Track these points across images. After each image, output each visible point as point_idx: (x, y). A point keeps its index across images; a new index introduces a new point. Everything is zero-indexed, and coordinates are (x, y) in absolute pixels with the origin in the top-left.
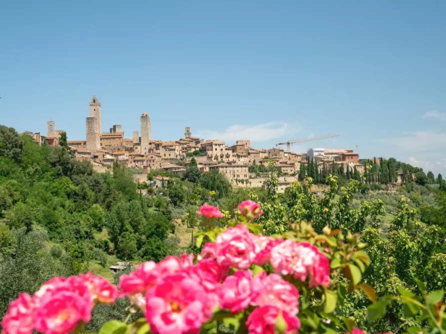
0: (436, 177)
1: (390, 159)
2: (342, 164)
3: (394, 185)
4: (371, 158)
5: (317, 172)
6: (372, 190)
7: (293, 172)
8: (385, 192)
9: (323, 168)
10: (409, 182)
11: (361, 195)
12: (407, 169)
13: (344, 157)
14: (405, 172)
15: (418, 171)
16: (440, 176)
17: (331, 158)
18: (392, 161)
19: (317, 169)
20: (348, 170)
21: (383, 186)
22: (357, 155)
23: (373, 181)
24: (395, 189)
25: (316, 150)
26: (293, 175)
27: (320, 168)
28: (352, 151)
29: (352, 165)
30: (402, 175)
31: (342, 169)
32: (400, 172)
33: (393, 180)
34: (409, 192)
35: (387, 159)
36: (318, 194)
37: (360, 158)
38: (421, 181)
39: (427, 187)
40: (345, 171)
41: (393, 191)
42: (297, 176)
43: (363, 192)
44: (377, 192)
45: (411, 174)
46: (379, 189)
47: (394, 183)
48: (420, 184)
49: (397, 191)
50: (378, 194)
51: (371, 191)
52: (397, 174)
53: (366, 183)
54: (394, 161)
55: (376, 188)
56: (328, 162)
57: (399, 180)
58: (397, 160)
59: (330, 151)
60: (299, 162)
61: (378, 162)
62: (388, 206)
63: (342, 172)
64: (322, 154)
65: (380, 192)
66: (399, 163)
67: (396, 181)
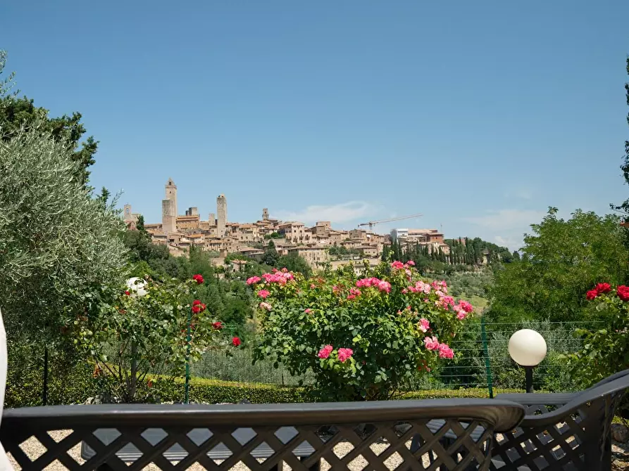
1: (476, 239)
2: (427, 245)
3: (480, 266)
4: (456, 238)
5: (401, 253)
6: (458, 271)
7: (375, 254)
8: (471, 273)
9: (407, 250)
10: (495, 262)
11: (447, 277)
12: (492, 247)
13: (428, 237)
14: (491, 253)
15: (503, 250)
17: (415, 238)
18: (477, 240)
19: (400, 250)
20: (432, 251)
21: (469, 267)
22: (441, 235)
23: (459, 262)
24: (481, 269)
25: (399, 230)
26: (376, 257)
27: (404, 249)
28: (436, 231)
29: (436, 245)
30: (487, 255)
31: (426, 249)
32: (486, 252)
33: (479, 261)
35: (473, 239)
37: (445, 238)
38: (507, 261)
40: (430, 252)
41: (479, 272)
42: (380, 258)
43: (449, 273)
44: (463, 273)
45: (496, 254)
46: (465, 271)
47: (480, 263)
49: (483, 271)
50: (464, 275)
51: (457, 273)
52: (483, 254)
53: (452, 263)
54: (480, 240)
55: (461, 269)
56: (412, 243)
57: (485, 261)
58: (483, 240)
59: (414, 232)
60: (382, 243)
61: (464, 242)
62: (474, 288)
63: (427, 254)
64: (406, 234)
65: (466, 273)
66: (485, 242)
67: (482, 262)
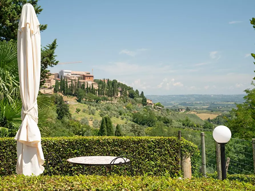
0: (140, 93)
1: (114, 80)
2: (84, 82)
3: (116, 98)
4: (102, 79)
5: (67, 87)
6: (103, 100)
7: (49, 86)
8: (110, 102)
9: (71, 85)
10: (125, 96)
11: (96, 104)
12: (124, 86)
13: (84, 77)
14: (123, 89)
15: (130, 89)
16: (142, 93)
17: (76, 77)
18: (115, 81)
19: (67, 85)
21: (110, 98)
22: (93, 76)
23: (103, 95)
24: (117, 100)
25: (65, 71)
26: (50, 88)
27: (69, 84)
28: (89, 74)
29: (90, 83)
30: (120, 91)
31: (84, 85)
32: (120, 89)
33: (116, 94)
34: (124, 103)
35: (112, 80)
36: (68, 102)
38: (132, 96)
39: (135, 100)
40: (86, 87)
41: (115, 101)
42: (53, 89)
43: (97, 102)
44: (106, 102)
45: (126, 91)
46: (107, 100)
47: (116, 96)
48: (131, 97)
49: (118, 101)
50: (106, 103)
51: (102, 101)
52: (118, 90)
53: (99, 95)
54: (116, 82)
55: (105, 99)
56: (75, 80)
57: (119, 95)
59: (75, 73)
60: (54, 79)
61: (106, 82)
62: (113, 111)
63: (84, 88)
64: (70, 74)
65: (108, 102)
66: (119, 83)
67: (117, 95)
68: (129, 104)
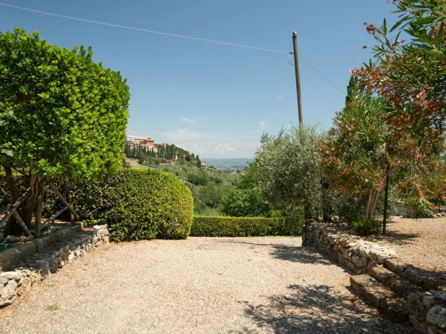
0: (195, 156)
1: (172, 145)
2: (145, 147)
3: (174, 161)
4: (161, 144)
5: (130, 150)
8: (169, 164)
9: (134, 148)
10: (182, 159)
11: (156, 166)
12: (181, 150)
13: (145, 142)
14: (180, 153)
15: (186, 153)
16: (198, 156)
17: (138, 142)
18: (173, 146)
19: (130, 148)
20: (148, 150)
21: (168, 161)
22: (153, 141)
23: (162, 158)
25: (130, 136)
27: (132, 148)
28: (150, 139)
29: (151, 147)
30: (178, 155)
31: (145, 149)
32: (177, 153)
33: (173, 157)
34: (181, 165)
35: (170, 145)
36: (130, 164)
37: (155, 143)
38: (188, 159)
39: (191, 162)
40: (147, 151)
41: (173, 164)
43: (156, 164)
44: (164, 164)
45: (183, 154)
47: (174, 159)
49: (175, 164)
51: (161, 164)
52: (175, 154)
53: (158, 158)
54: (174, 146)
55: (164, 162)
56: (137, 144)
57: (177, 158)
58: (176, 146)
59: (137, 138)
61: (165, 146)
63: (145, 151)
64: (133, 139)
65: (166, 164)
68: (185, 166)
